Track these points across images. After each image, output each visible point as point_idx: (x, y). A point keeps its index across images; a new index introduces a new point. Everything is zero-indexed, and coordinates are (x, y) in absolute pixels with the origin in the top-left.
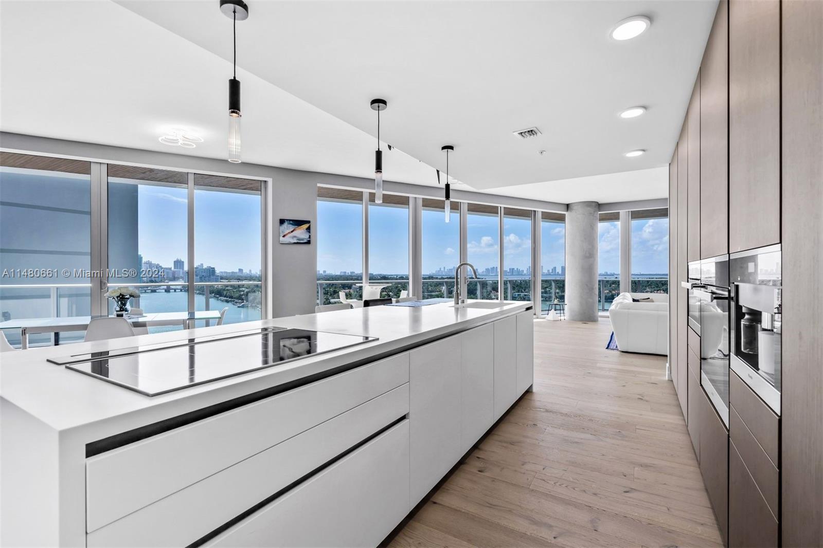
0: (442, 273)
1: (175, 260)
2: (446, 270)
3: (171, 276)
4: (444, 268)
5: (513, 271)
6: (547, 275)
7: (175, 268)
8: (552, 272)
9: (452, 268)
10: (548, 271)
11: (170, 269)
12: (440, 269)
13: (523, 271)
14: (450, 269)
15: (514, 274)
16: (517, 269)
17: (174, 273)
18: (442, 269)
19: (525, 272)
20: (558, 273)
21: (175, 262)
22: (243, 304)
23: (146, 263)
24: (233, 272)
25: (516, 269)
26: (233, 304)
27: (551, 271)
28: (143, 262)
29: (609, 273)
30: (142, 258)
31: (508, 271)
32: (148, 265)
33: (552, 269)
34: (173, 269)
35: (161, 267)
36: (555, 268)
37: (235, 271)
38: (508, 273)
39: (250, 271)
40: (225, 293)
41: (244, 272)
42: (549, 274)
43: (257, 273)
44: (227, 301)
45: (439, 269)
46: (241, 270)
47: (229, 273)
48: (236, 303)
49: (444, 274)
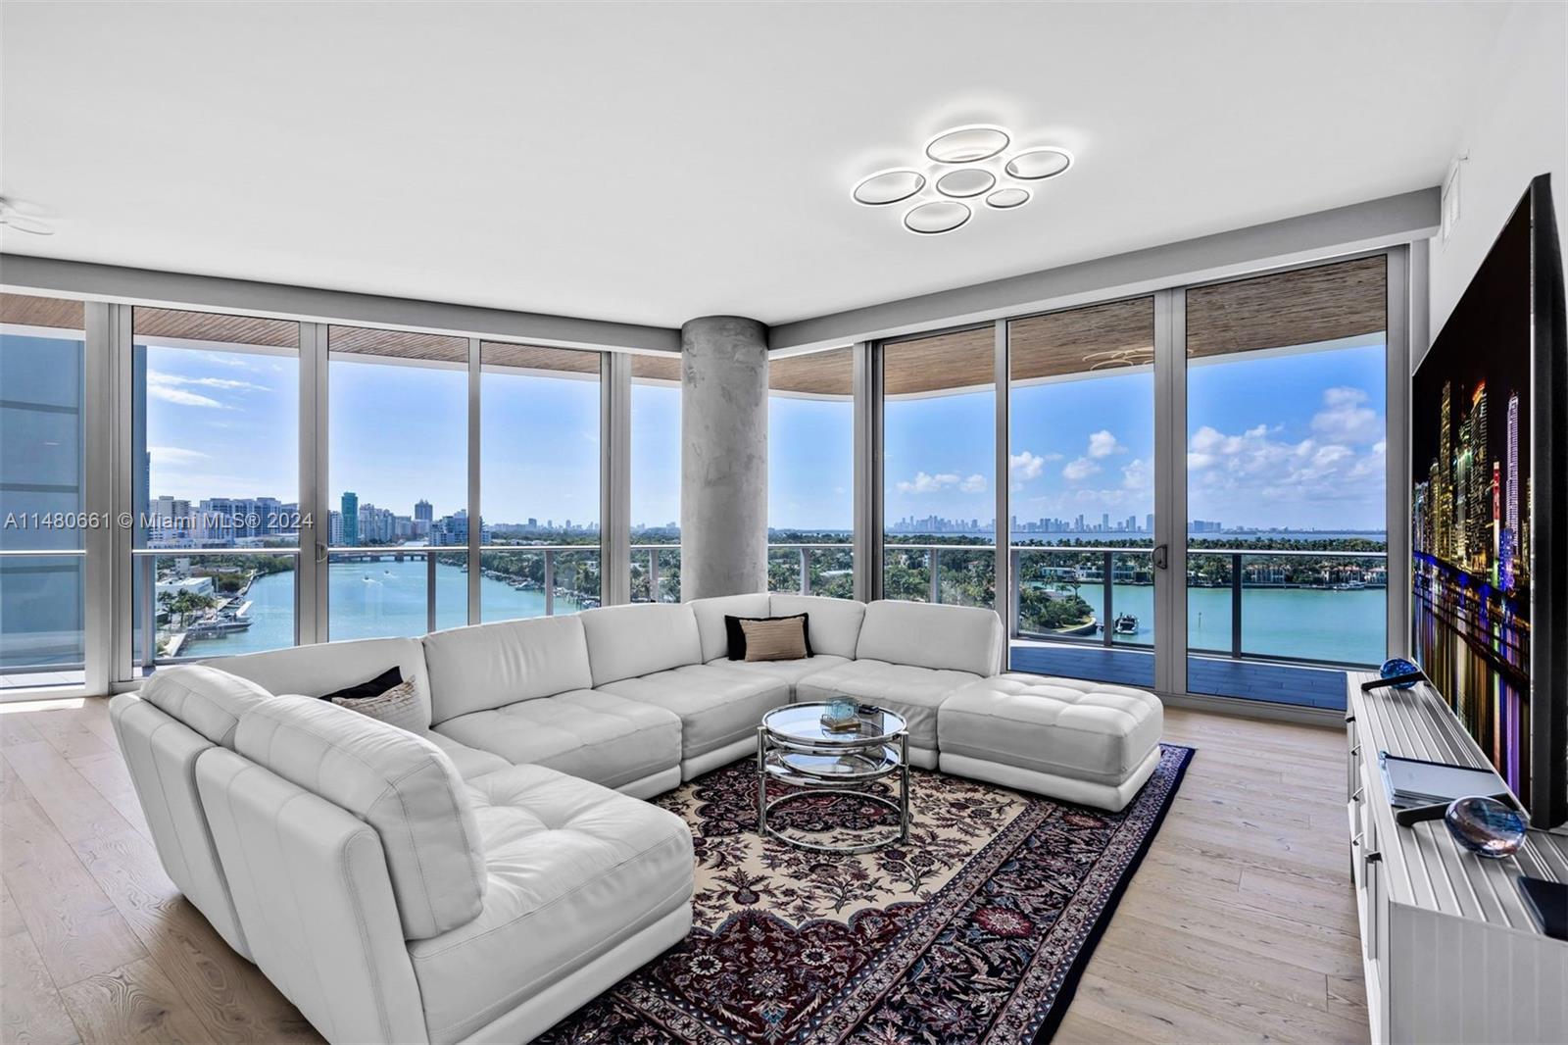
0: (907, 527)
1: (418, 502)
2: (915, 523)
3: (409, 532)
4: (912, 518)
5: (1047, 525)
6: (1115, 532)
7: (416, 518)
8: (1127, 527)
9: (926, 518)
10: (1120, 524)
11: (409, 519)
12: (904, 519)
13: (1068, 524)
14: (923, 521)
15: (1050, 530)
16: (1056, 520)
17: (415, 526)
18: (908, 521)
19: (1072, 526)
20: (1139, 528)
21: (416, 506)
22: (525, 583)
23: (364, 508)
24: (518, 525)
25: (1053, 520)
26: (509, 584)
27: (1125, 525)
28: (359, 506)
29: (1245, 529)
30: (356, 498)
31: (1039, 523)
32: (367, 512)
33: (1128, 521)
34: (413, 519)
35: (392, 515)
36: (1133, 518)
37: (522, 523)
38: (1039, 527)
39: (550, 523)
40: (496, 563)
41: (538, 524)
42: (1121, 531)
43: (561, 527)
44: (499, 579)
45: (901, 521)
46: (532, 521)
47: (512, 526)
48: (514, 581)
49: (910, 529)
